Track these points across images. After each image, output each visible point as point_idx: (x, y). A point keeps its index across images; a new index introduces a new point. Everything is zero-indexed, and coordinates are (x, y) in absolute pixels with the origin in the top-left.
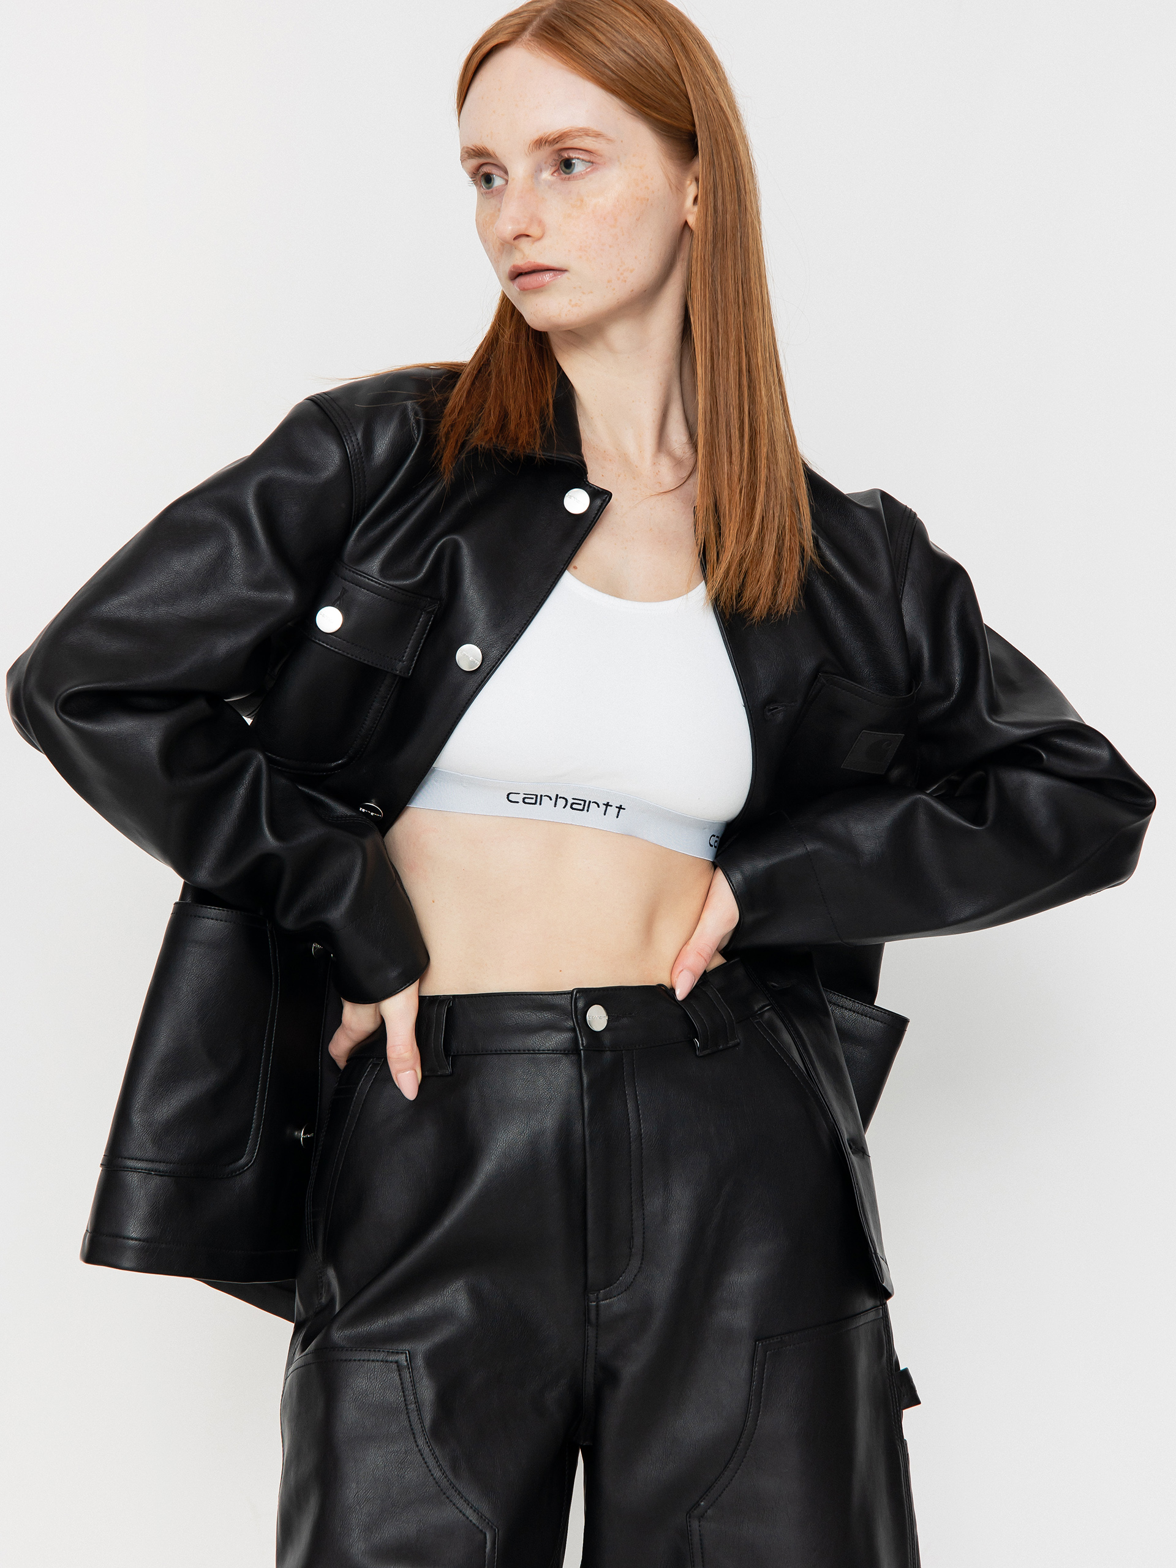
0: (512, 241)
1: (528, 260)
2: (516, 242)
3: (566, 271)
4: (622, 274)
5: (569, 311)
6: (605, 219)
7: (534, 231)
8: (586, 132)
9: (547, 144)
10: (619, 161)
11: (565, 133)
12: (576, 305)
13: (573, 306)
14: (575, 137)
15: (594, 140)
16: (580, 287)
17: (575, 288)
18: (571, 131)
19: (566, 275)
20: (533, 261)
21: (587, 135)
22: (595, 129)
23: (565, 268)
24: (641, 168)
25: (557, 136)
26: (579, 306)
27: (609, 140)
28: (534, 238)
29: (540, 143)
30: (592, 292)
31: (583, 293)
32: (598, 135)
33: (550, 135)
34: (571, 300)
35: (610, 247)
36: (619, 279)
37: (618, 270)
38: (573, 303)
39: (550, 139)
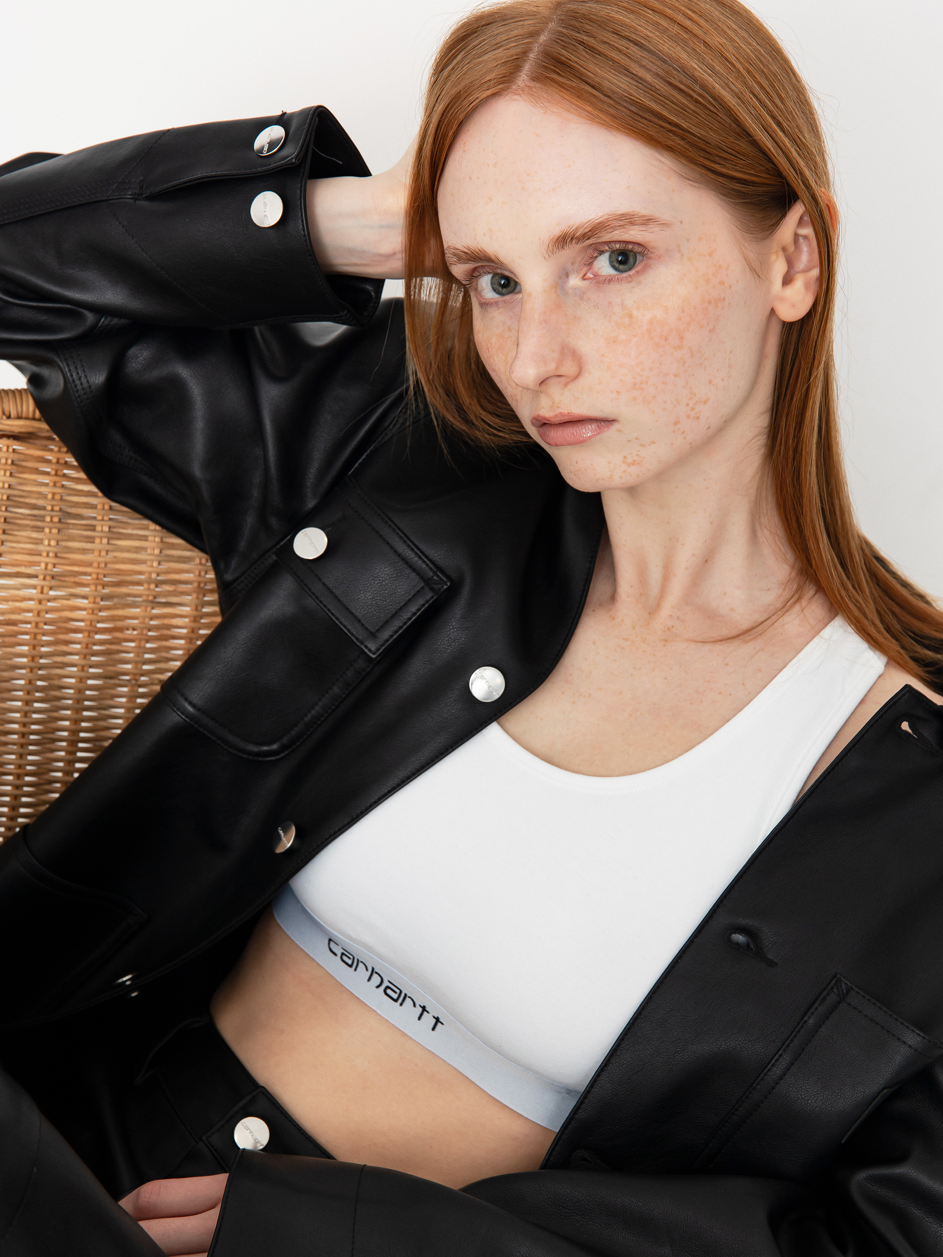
0: (537, 388)
1: (560, 411)
2: (543, 387)
3: (614, 421)
4: (692, 409)
5: (625, 471)
6: (666, 340)
7: (569, 368)
8: (628, 219)
9: (574, 241)
10: (679, 251)
11: (599, 223)
12: (634, 463)
13: (629, 465)
14: (614, 228)
15: (642, 228)
16: (637, 439)
17: (629, 441)
18: (608, 220)
19: (616, 426)
20: (566, 412)
21: (632, 223)
22: (644, 212)
23: (612, 417)
24: (710, 255)
25: (587, 230)
26: (638, 464)
27: (665, 225)
28: (568, 377)
29: (563, 240)
30: (654, 443)
31: (643, 445)
32: (647, 221)
33: (577, 228)
34: (625, 457)
35: (675, 376)
36: (688, 417)
37: (688, 405)
38: (629, 460)
39: (578, 234)
